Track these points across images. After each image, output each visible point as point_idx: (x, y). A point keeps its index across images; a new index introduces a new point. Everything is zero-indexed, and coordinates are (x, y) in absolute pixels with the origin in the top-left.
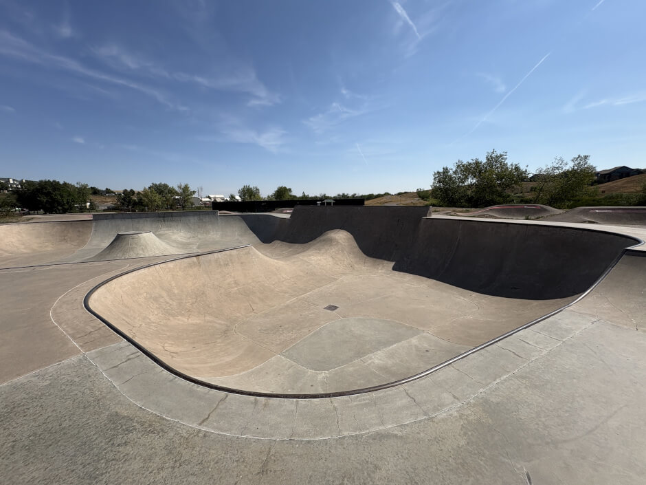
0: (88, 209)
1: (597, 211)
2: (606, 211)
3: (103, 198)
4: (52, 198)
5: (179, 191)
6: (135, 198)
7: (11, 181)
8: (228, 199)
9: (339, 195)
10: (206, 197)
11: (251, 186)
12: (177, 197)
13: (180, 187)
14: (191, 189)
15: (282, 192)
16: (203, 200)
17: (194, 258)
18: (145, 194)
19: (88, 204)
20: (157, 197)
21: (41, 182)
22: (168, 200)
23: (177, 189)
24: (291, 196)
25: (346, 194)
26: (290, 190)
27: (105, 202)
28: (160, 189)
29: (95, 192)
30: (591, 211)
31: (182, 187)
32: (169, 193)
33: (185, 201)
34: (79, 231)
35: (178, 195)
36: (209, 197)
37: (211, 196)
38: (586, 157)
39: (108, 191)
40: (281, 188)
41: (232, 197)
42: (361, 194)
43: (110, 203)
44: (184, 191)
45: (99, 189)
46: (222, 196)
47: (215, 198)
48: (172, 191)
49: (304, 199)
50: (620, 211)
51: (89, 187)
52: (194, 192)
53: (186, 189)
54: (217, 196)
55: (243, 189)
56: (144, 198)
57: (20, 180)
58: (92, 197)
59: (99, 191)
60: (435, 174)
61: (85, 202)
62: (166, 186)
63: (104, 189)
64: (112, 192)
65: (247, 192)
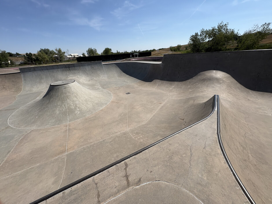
0: (10, 64)
3: (16, 58)
5: (57, 52)
6: (34, 57)
8: (82, 56)
9: (132, 51)
10: (69, 55)
11: (92, 48)
12: (56, 56)
13: (56, 50)
14: (63, 51)
15: (107, 51)
16: (68, 56)
18: (39, 55)
19: (9, 61)
20: (46, 56)
22: (51, 57)
23: (55, 51)
24: (111, 52)
26: (111, 49)
27: (18, 60)
28: (46, 52)
29: (11, 55)
31: (58, 50)
32: (51, 54)
34: (13, 81)
35: (56, 54)
37: (72, 54)
38: (269, 24)
41: (83, 54)
42: (142, 51)
43: (20, 61)
44: (59, 53)
45: (12, 53)
46: (77, 54)
47: (74, 55)
48: (52, 53)
49: (118, 54)
51: (7, 52)
53: (60, 51)
54: (75, 54)
55: (89, 50)
56: (39, 57)
58: (10, 58)
60: (191, 37)
61: (8, 61)
62: (48, 50)
63: (15, 53)
64: (20, 55)
65: (91, 51)
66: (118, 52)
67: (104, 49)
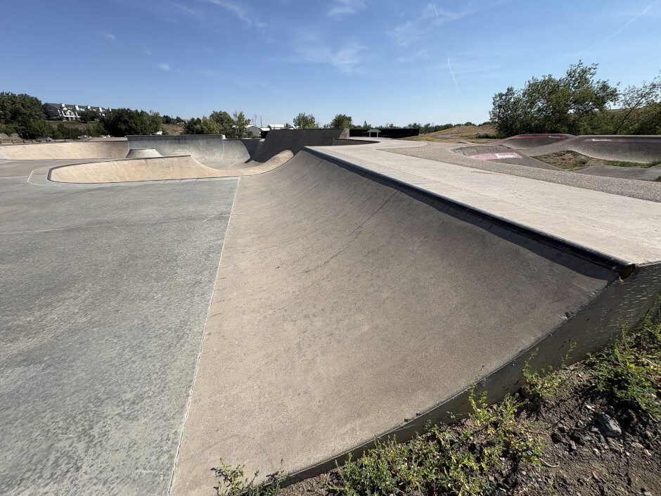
1: (594, 140)
2: (605, 140)
3: (174, 127)
4: (128, 126)
5: (235, 119)
7: (101, 110)
8: (284, 127)
9: (410, 125)
10: (266, 127)
11: (306, 115)
12: (233, 126)
13: (235, 115)
14: (246, 118)
15: (342, 120)
16: (264, 129)
17: (143, 161)
19: (161, 132)
20: (216, 126)
21: (119, 110)
22: (226, 129)
23: (232, 117)
25: (417, 124)
26: (350, 119)
27: (176, 131)
28: (221, 118)
29: (167, 120)
30: (587, 140)
31: (238, 115)
33: (240, 130)
35: (234, 124)
36: (269, 127)
37: (272, 126)
39: (179, 120)
40: (340, 116)
41: (287, 125)
44: (239, 120)
45: (171, 117)
48: (229, 120)
50: (621, 141)
52: (249, 120)
53: (241, 117)
55: (298, 118)
57: (106, 108)
59: (171, 119)
61: (156, 131)
62: (225, 114)
63: (175, 118)
64: (183, 121)
65: (303, 121)
66: (368, 124)
67: (334, 118)
